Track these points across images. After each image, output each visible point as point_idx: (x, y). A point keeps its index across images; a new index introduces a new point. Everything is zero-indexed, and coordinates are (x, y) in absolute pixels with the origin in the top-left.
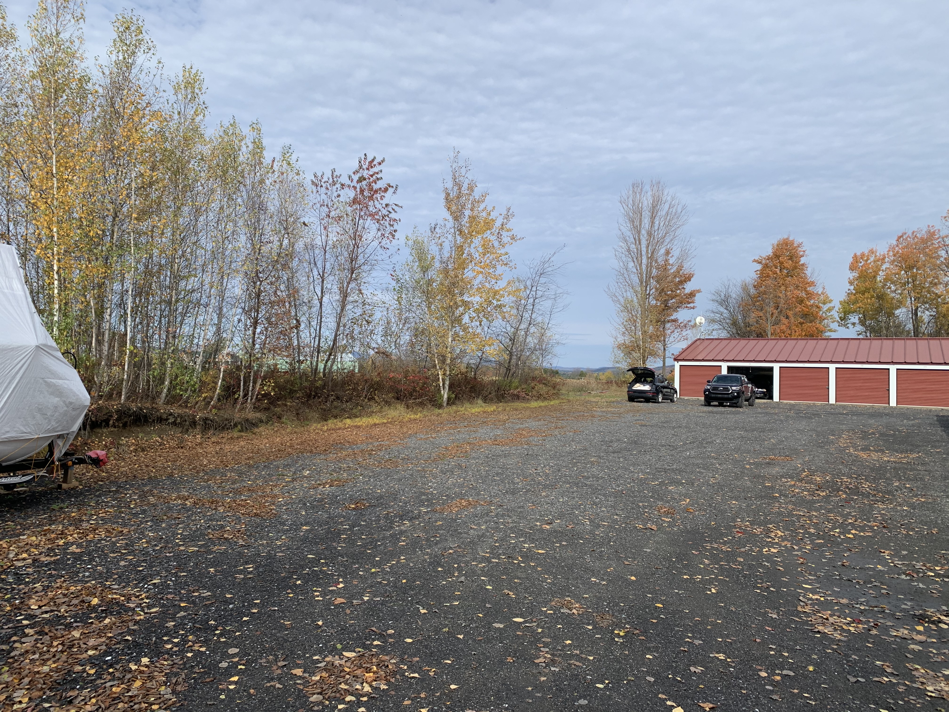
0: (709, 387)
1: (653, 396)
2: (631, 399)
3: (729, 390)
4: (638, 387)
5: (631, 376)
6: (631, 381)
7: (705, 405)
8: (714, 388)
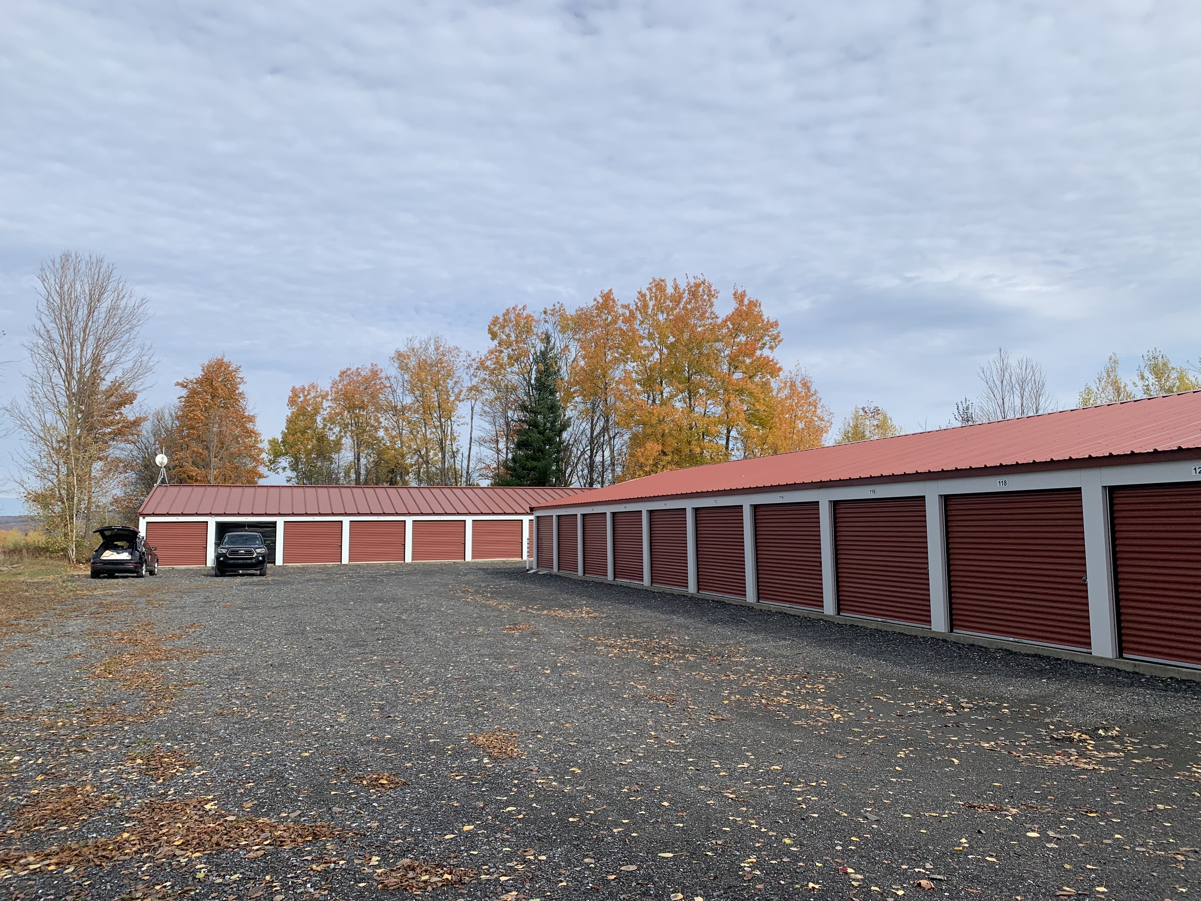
0: (224, 551)
1: (136, 567)
2: (96, 574)
3: (253, 554)
4: (109, 555)
5: (99, 540)
6: (97, 548)
7: (216, 576)
8: (232, 551)
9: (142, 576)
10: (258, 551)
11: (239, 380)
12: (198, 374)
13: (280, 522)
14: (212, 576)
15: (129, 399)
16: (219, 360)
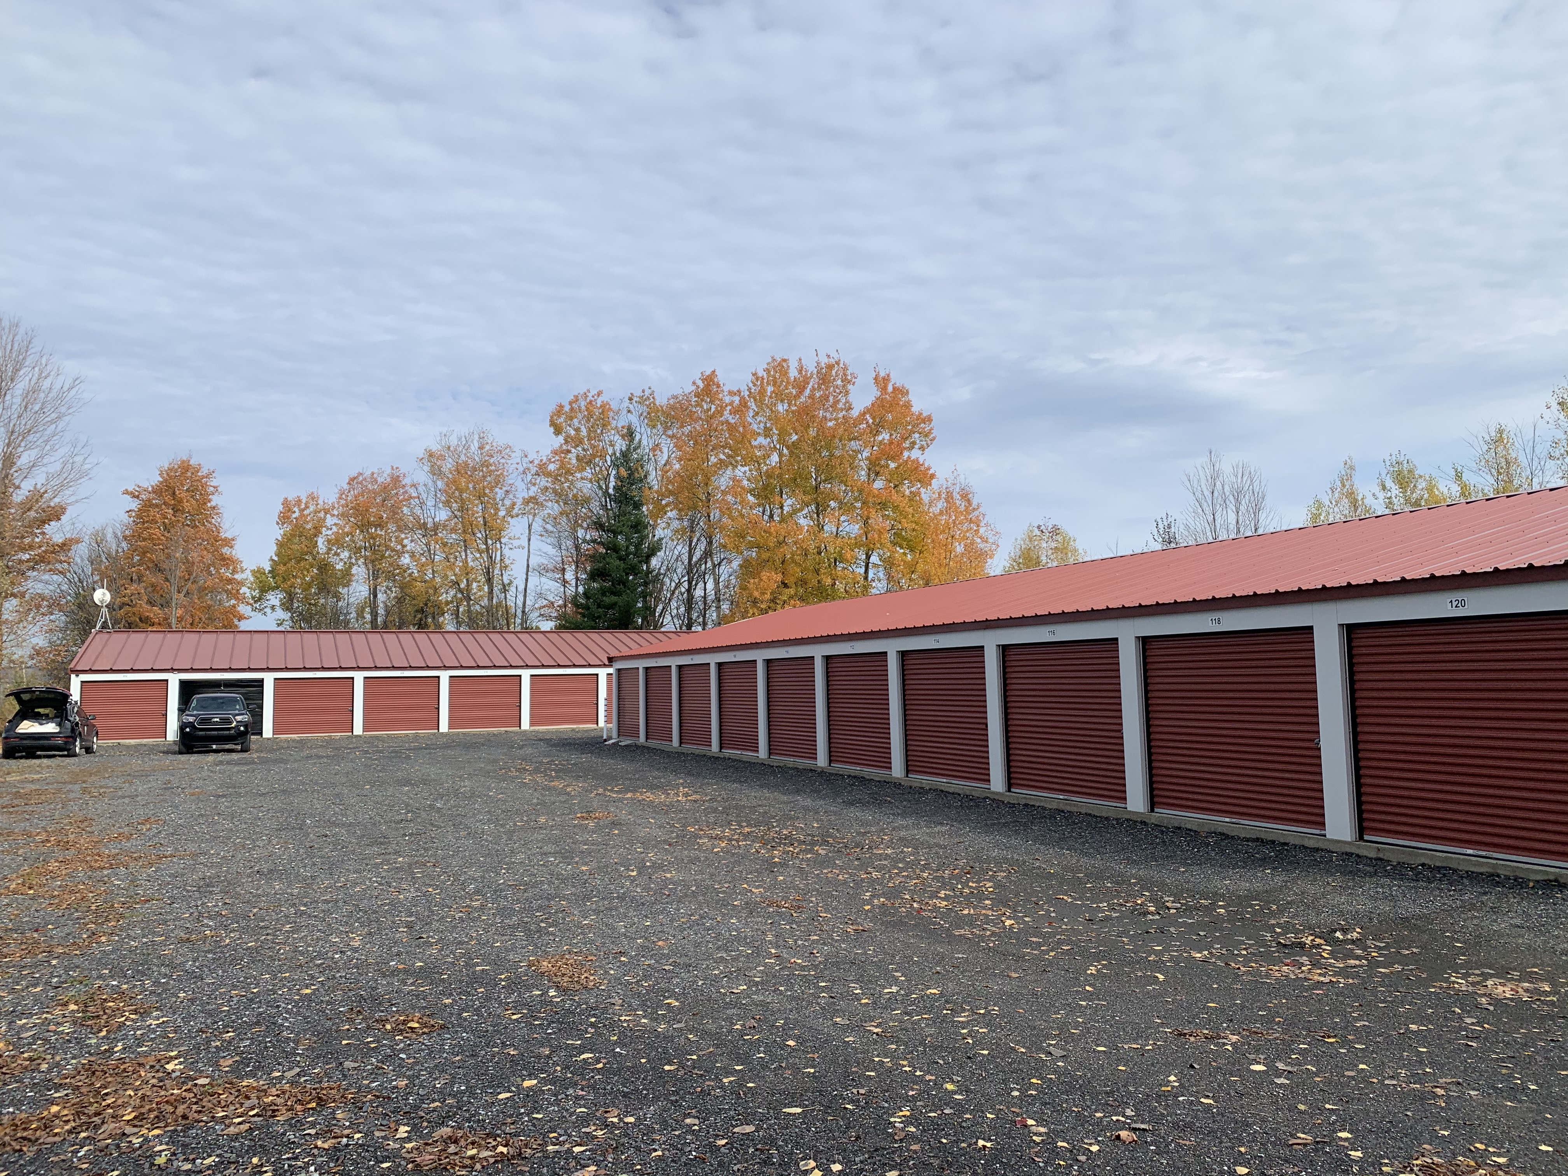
0: (191, 719)
3: (231, 723)
4: (28, 727)
7: (180, 753)
8: (202, 719)
9: (75, 755)
10: (239, 718)
11: (212, 489)
12: (155, 479)
13: (269, 679)
14: (175, 753)
15: (56, 514)
16: (183, 462)
